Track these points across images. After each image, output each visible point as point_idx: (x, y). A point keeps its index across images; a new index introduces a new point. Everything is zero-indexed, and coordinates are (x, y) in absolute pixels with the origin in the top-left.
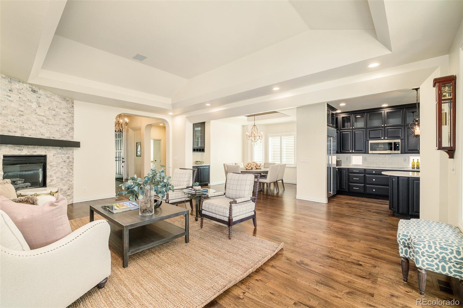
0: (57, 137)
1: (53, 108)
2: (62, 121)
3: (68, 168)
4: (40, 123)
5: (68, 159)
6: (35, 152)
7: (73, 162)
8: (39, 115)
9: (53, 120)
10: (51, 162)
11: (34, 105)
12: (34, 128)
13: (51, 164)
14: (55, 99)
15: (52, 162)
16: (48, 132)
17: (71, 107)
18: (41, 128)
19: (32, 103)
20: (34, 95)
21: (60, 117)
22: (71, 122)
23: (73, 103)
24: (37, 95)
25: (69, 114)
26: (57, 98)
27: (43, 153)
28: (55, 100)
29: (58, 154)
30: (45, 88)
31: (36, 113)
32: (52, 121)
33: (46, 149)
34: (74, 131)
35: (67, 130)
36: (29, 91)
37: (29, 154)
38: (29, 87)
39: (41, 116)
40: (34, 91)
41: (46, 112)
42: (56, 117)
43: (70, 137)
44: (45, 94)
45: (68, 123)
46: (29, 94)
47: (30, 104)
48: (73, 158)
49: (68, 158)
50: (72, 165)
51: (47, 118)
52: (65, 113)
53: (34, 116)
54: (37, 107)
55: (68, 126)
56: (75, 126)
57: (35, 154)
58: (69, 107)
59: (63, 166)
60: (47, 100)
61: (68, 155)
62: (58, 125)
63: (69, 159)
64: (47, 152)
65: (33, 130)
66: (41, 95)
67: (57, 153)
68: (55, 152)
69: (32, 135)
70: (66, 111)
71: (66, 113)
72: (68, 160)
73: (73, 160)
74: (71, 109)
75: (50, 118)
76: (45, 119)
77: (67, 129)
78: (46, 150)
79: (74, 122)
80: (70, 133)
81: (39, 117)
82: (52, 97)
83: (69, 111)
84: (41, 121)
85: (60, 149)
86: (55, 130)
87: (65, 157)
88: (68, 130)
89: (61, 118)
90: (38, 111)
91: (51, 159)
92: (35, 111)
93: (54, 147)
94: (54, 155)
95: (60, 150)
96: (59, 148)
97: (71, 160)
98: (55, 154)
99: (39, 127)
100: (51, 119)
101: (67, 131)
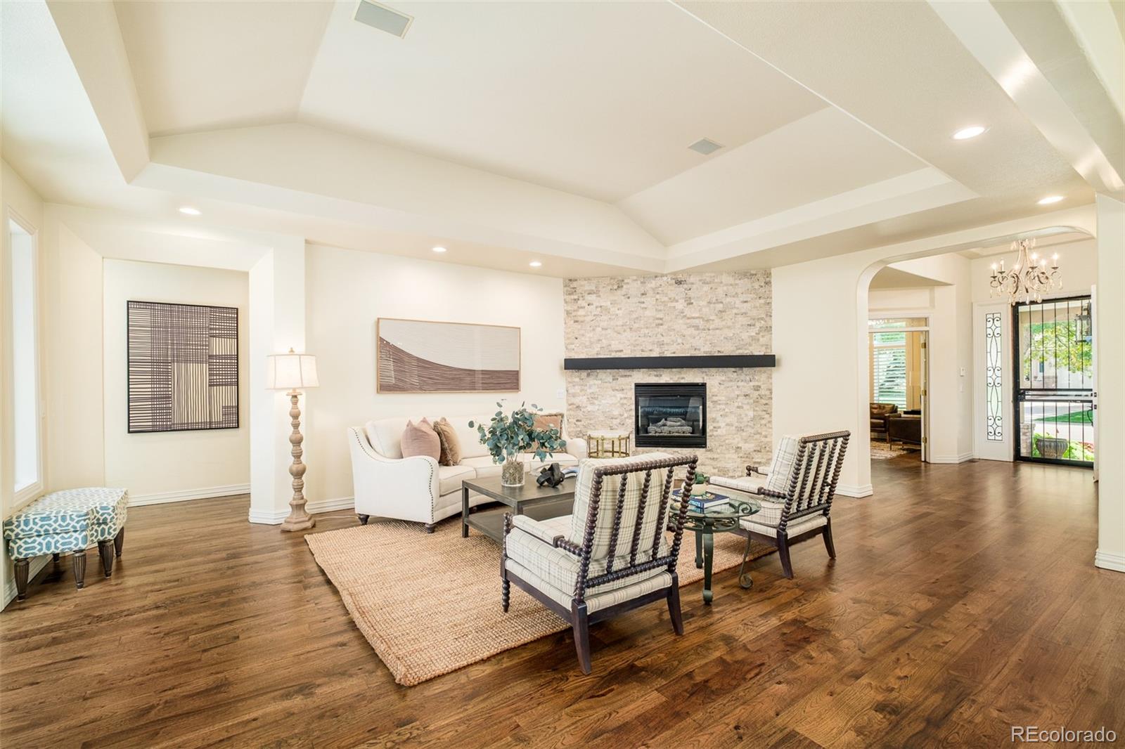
0: (728, 349)
1: (717, 300)
2: (740, 318)
3: (757, 409)
4: (692, 331)
5: (755, 390)
6: (683, 378)
7: (771, 398)
8: (688, 318)
9: (717, 321)
10: (713, 396)
11: (680, 305)
12: (680, 341)
13: (715, 399)
14: (723, 281)
15: (716, 396)
16: (708, 343)
17: (763, 284)
18: (694, 338)
19: (677, 301)
20: (681, 288)
21: (735, 311)
22: (764, 316)
23: (769, 275)
24: (685, 286)
25: (758, 299)
26: (726, 279)
27: (698, 380)
28: (721, 283)
29: (731, 381)
30: (699, 270)
31: (685, 316)
32: (717, 323)
33: (703, 372)
34: (771, 334)
35: (753, 334)
36: (671, 285)
37: (671, 382)
38: (672, 279)
39: (694, 318)
40: (679, 283)
41: (703, 309)
42: (724, 313)
43: (762, 346)
44: (700, 280)
45: (754, 319)
46: (671, 290)
47: (674, 304)
48: (770, 390)
49: (757, 388)
50: (767, 404)
51: (706, 319)
52: (746, 302)
53: (681, 321)
54: (685, 305)
55: (754, 325)
56: (775, 322)
57: (682, 381)
58: (757, 287)
59: (742, 404)
60: (706, 288)
61: (756, 384)
62: (729, 327)
63: (758, 390)
64: (706, 378)
65: (679, 344)
66: (692, 284)
67: (727, 379)
68: (724, 378)
69: (677, 352)
70: (748, 297)
71: (749, 299)
72: (757, 393)
73: (771, 393)
74: (762, 290)
75: (711, 318)
76: (701, 323)
77: (753, 332)
78: (704, 375)
79: (773, 315)
80: (761, 339)
81: (688, 321)
82: (716, 281)
83: (757, 295)
84: (693, 326)
85: (734, 372)
86: (722, 338)
87: (747, 387)
88: (756, 334)
89: (736, 314)
90: (688, 312)
91: (715, 390)
92: (682, 313)
93: (720, 369)
94: (720, 384)
95: (735, 374)
96: (733, 369)
97: (763, 392)
98: (723, 381)
99: (689, 338)
100: (713, 320)
101: (752, 336)
